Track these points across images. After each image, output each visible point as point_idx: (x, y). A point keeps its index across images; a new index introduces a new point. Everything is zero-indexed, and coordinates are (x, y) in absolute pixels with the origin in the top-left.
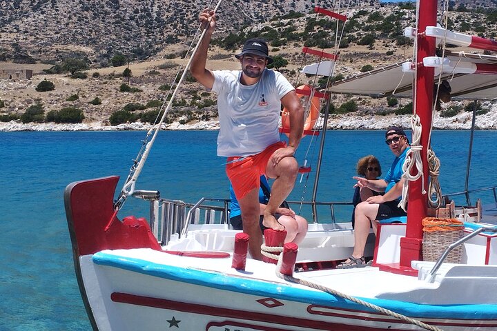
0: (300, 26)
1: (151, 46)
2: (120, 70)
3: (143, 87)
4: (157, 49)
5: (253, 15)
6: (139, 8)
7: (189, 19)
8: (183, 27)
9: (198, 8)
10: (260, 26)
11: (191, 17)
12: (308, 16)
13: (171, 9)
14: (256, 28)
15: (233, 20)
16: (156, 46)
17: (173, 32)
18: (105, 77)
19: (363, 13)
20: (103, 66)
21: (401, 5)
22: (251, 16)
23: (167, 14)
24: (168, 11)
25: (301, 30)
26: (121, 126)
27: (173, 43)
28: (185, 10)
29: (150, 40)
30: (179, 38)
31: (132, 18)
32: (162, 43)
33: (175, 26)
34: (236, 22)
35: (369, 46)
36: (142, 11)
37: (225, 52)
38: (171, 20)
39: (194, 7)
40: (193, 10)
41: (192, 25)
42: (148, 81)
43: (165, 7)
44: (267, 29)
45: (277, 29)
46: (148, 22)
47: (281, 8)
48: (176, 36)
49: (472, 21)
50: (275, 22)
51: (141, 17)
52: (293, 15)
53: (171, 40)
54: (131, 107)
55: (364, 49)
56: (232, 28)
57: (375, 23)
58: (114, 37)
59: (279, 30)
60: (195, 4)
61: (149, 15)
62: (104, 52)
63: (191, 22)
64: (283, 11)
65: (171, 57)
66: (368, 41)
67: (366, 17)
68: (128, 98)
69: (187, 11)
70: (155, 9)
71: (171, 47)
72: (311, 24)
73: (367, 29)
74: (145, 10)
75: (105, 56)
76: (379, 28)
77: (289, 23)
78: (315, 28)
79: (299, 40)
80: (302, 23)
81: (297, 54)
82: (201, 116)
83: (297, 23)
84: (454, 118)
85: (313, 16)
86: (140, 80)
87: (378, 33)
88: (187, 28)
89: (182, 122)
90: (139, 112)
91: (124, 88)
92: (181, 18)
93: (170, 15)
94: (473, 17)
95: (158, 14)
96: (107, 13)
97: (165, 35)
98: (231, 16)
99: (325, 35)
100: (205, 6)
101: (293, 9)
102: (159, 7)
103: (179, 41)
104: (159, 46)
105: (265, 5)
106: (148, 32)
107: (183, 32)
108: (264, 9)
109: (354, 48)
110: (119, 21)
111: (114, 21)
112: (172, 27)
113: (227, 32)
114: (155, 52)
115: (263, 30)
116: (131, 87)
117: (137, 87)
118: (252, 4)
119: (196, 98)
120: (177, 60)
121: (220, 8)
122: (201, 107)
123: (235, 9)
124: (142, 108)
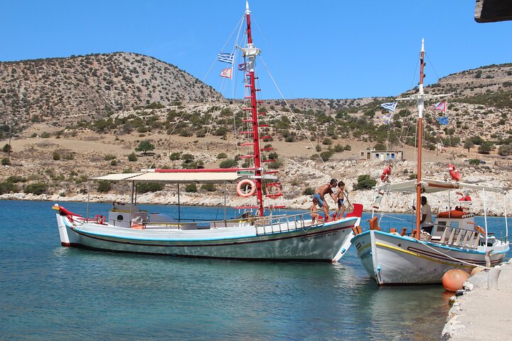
0: (163, 116)
1: (17, 124)
2: (0, 145)
3: (23, 162)
4: (23, 127)
5: (113, 102)
6: (6, 88)
7: (54, 102)
8: (48, 109)
9: (63, 92)
10: (126, 114)
11: (56, 100)
12: (168, 107)
13: (37, 92)
14: (122, 115)
15: (95, 105)
16: (22, 125)
17: (38, 112)
19: (217, 109)
22: (111, 103)
23: (33, 95)
24: (34, 93)
25: (163, 119)
26: (5, 196)
27: (38, 122)
28: (50, 94)
29: (16, 118)
30: (45, 118)
32: (27, 121)
34: (98, 107)
35: (222, 137)
36: (9, 91)
37: (98, 136)
38: (37, 101)
39: (59, 92)
40: (59, 94)
41: (57, 107)
42: (27, 157)
43: (31, 89)
44: (132, 116)
45: (141, 117)
46: (14, 102)
47: (138, 97)
48: (42, 116)
49: (305, 121)
50: (139, 111)
51: (8, 97)
52: (154, 106)
53: (36, 120)
54: (14, 180)
55: (218, 139)
56: (94, 113)
57: (225, 118)
59: (144, 118)
60: (60, 89)
61: (16, 95)
63: (56, 104)
64: (140, 100)
65: (46, 136)
66: (221, 133)
67: (218, 113)
68: (10, 171)
69: (53, 95)
70: (22, 90)
71: (36, 125)
72: (172, 115)
73: (220, 122)
74: (12, 91)
76: (230, 122)
77: (152, 113)
78: (176, 119)
79: (162, 128)
80: (163, 114)
81: (161, 140)
82: (79, 190)
83: (159, 113)
84: (294, 200)
85: (172, 108)
86: (18, 156)
87: (229, 127)
88: (52, 110)
89: (63, 195)
90: (21, 184)
91: (5, 162)
92: (47, 101)
93: (36, 97)
94: (306, 118)
95: (25, 95)
97: (31, 114)
98: (93, 102)
99: (185, 125)
100: (69, 91)
101: (149, 99)
102: (25, 89)
103: (44, 121)
104: (25, 124)
105: (124, 94)
106: (15, 111)
107: (48, 113)
108: (123, 97)
109: (209, 138)
112: (37, 108)
113: (89, 115)
114: (21, 130)
115: (129, 118)
116: (12, 162)
117: (18, 161)
118: (113, 92)
119: (73, 174)
120: (53, 140)
121: (83, 94)
122: (78, 182)
123: (97, 95)
124: (24, 181)
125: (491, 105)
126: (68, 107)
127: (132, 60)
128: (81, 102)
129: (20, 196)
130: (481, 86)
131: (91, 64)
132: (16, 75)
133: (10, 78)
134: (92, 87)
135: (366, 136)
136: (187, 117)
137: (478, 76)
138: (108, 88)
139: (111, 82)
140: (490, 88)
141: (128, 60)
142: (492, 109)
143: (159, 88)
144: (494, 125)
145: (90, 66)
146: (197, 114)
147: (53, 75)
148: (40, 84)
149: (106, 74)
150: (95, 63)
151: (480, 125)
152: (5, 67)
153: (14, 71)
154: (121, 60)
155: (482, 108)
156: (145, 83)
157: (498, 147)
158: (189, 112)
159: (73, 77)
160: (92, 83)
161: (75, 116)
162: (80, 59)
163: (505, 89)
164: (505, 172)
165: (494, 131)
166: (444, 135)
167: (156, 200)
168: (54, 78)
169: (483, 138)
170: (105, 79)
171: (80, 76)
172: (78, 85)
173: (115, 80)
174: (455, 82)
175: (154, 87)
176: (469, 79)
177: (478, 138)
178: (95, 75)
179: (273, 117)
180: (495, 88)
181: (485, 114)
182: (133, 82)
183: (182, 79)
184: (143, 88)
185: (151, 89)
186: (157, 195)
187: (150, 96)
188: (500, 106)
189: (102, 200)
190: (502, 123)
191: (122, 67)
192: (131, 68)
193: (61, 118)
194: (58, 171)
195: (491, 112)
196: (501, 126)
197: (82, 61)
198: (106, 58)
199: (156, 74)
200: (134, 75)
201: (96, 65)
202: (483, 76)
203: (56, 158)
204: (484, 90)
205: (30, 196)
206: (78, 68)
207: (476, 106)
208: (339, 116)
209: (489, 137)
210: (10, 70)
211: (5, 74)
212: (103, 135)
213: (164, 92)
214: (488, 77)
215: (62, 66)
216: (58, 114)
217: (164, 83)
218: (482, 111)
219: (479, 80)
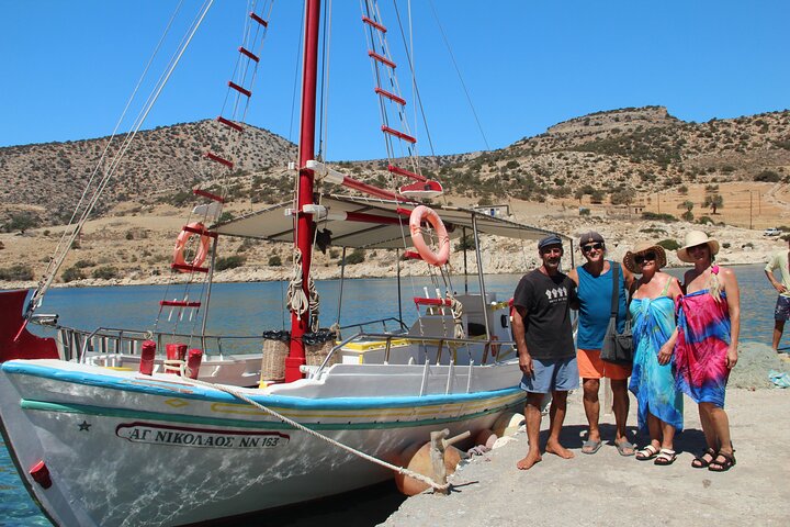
0: (247, 183)
1: (102, 204)
2: (71, 228)
3: (94, 244)
4: (109, 207)
5: (202, 173)
6: (90, 167)
7: (140, 178)
8: (134, 186)
9: (149, 166)
10: (209, 184)
11: (141, 176)
12: (254, 174)
13: (122, 168)
14: (205, 186)
15: (183, 178)
16: (108, 204)
17: (124, 190)
18: (55, 235)
20: (55, 224)
21: (341, 163)
22: (201, 175)
23: (118, 172)
24: (119, 170)
25: (248, 187)
26: (72, 283)
27: (125, 200)
28: (136, 169)
30: (130, 196)
31: (83, 177)
32: (113, 201)
33: (126, 185)
34: (186, 180)
36: (93, 170)
37: (176, 210)
38: (123, 178)
39: (145, 166)
40: (144, 169)
41: (143, 183)
42: (98, 238)
44: (216, 186)
45: (225, 187)
48: (128, 194)
50: (224, 180)
52: (240, 173)
53: (122, 198)
54: (82, 265)
56: (182, 186)
58: (65, 196)
59: (227, 187)
60: (146, 163)
62: (56, 210)
63: (142, 180)
64: (231, 169)
65: (123, 214)
68: (78, 255)
69: (139, 170)
70: (107, 168)
71: (122, 204)
72: (258, 181)
74: (96, 169)
75: (56, 214)
77: (237, 181)
78: (261, 185)
79: (246, 197)
80: (249, 181)
82: (151, 272)
83: (244, 181)
84: (390, 267)
85: (258, 174)
86: (89, 238)
88: (138, 186)
89: (133, 278)
90: (89, 269)
91: (75, 246)
92: (132, 177)
93: (121, 174)
96: (58, 173)
97: (117, 193)
98: (181, 174)
99: (271, 192)
100: (155, 165)
103: (130, 198)
104: (111, 204)
107: (134, 190)
110: (71, 180)
111: (65, 180)
112: (123, 186)
113: (177, 189)
114: (106, 210)
115: (211, 188)
116: (81, 245)
117: (88, 244)
118: (202, 163)
119: (146, 254)
120: (128, 218)
121: (171, 167)
122: (151, 263)
123: (185, 167)
124: (94, 265)
125: (600, 152)
126: (155, 182)
127: (220, 127)
128: (168, 176)
129: (88, 282)
130: (590, 134)
131: (178, 134)
132: (100, 153)
133: (94, 156)
134: (180, 159)
135: (470, 191)
136: (275, 182)
137: (586, 124)
138: (196, 159)
139: (199, 153)
140: (599, 135)
141: (215, 127)
142: (602, 156)
143: (251, 155)
144: (604, 173)
145: (176, 137)
146: (285, 179)
147: (138, 150)
148: (125, 160)
149: (193, 144)
150: (182, 133)
151: (591, 173)
152: (89, 145)
153: (98, 148)
154: (209, 127)
155: (592, 156)
156: (235, 151)
157: (609, 195)
158: (277, 177)
159: (158, 150)
160: (179, 155)
161: (162, 192)
162: (165, 130)
163: (613, 136)
164: (617, 222)
165: (605, 179)
166: (555, 187)
167: (236, 278)
168: (139, 153)
169: (595, 187)
170: (192, 150)
171: (166, 148)
172: (164, 157)
173: (203, 149)
174: (563, 131)
175: (245, 154)
176: (577, 127)
177: (589, 187)
178: (181, 145)
179: (368, 177)
180: (603, 136)
181: (595, 161)
182: (223, 151)
183: (275, 144)
184: (234, 157)
185: (242, 156)
186: (238, 272)
187: (241, 164)
188: (609, 153)
189: (176, 281)
190: (613, 170)
191: (211, 135)
192: (220, 136)
193: (148, 195)
194: (131, 252)
195: (601, 159)
196: (612, 174)
197: (168, 131)
198: (193, 127)
199: (247, 141)
200: (223, 143)
201: (182, 135)
202: (591, 123)
203: (129, 237)
204: (593, 139)
205: (100, 282)
206: (165, 140)
207: (586, 154)
208: (443, 171)
209: (600, 186)
210: (94, 148)
211: (89, 152)
212: (181, 209)
213: (256, 159)
214: (597, 124)
215: (147, 139)
216: (144, 190)
217: (256, 149)
218: (592, 159)
219: (588, 128)
